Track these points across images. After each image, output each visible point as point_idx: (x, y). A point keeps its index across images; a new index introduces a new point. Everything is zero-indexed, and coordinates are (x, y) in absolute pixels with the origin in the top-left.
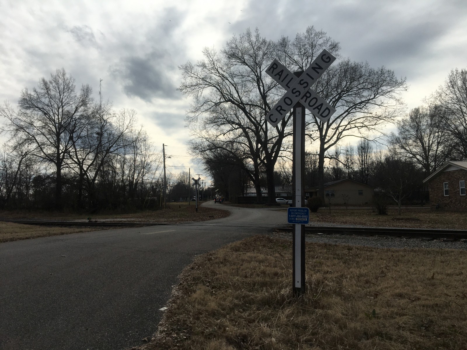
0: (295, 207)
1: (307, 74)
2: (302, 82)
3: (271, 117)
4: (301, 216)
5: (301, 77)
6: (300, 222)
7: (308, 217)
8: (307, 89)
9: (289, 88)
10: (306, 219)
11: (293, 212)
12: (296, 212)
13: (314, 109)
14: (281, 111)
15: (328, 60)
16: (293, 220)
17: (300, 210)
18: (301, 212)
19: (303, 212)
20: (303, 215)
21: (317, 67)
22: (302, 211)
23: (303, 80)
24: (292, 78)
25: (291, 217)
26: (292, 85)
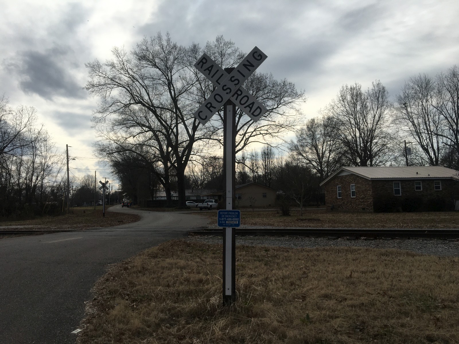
0: (226, 209)
1: (238, 71)
2: (233, 79)
3: (201, 114)
4: (232, 219)
5: (232, 74)
6: (231, 225)
7: (239, 220)
8: (238, 87)
9: (220, 84)
10: (237, 222)
11: (224, 214)
12: (227, 215)
13: (245, 107)
14: (211, 109)
15: (259, 58)
16: (224, 224)
17: (230, 213)
18: (232, 215)
19: (234, 215)
20: (234, 218)
21: (249, 64)
22: (233, 213)
23: (233, 77)
24: (223, 74)
25: (221, 221)
26: (223, 82)
